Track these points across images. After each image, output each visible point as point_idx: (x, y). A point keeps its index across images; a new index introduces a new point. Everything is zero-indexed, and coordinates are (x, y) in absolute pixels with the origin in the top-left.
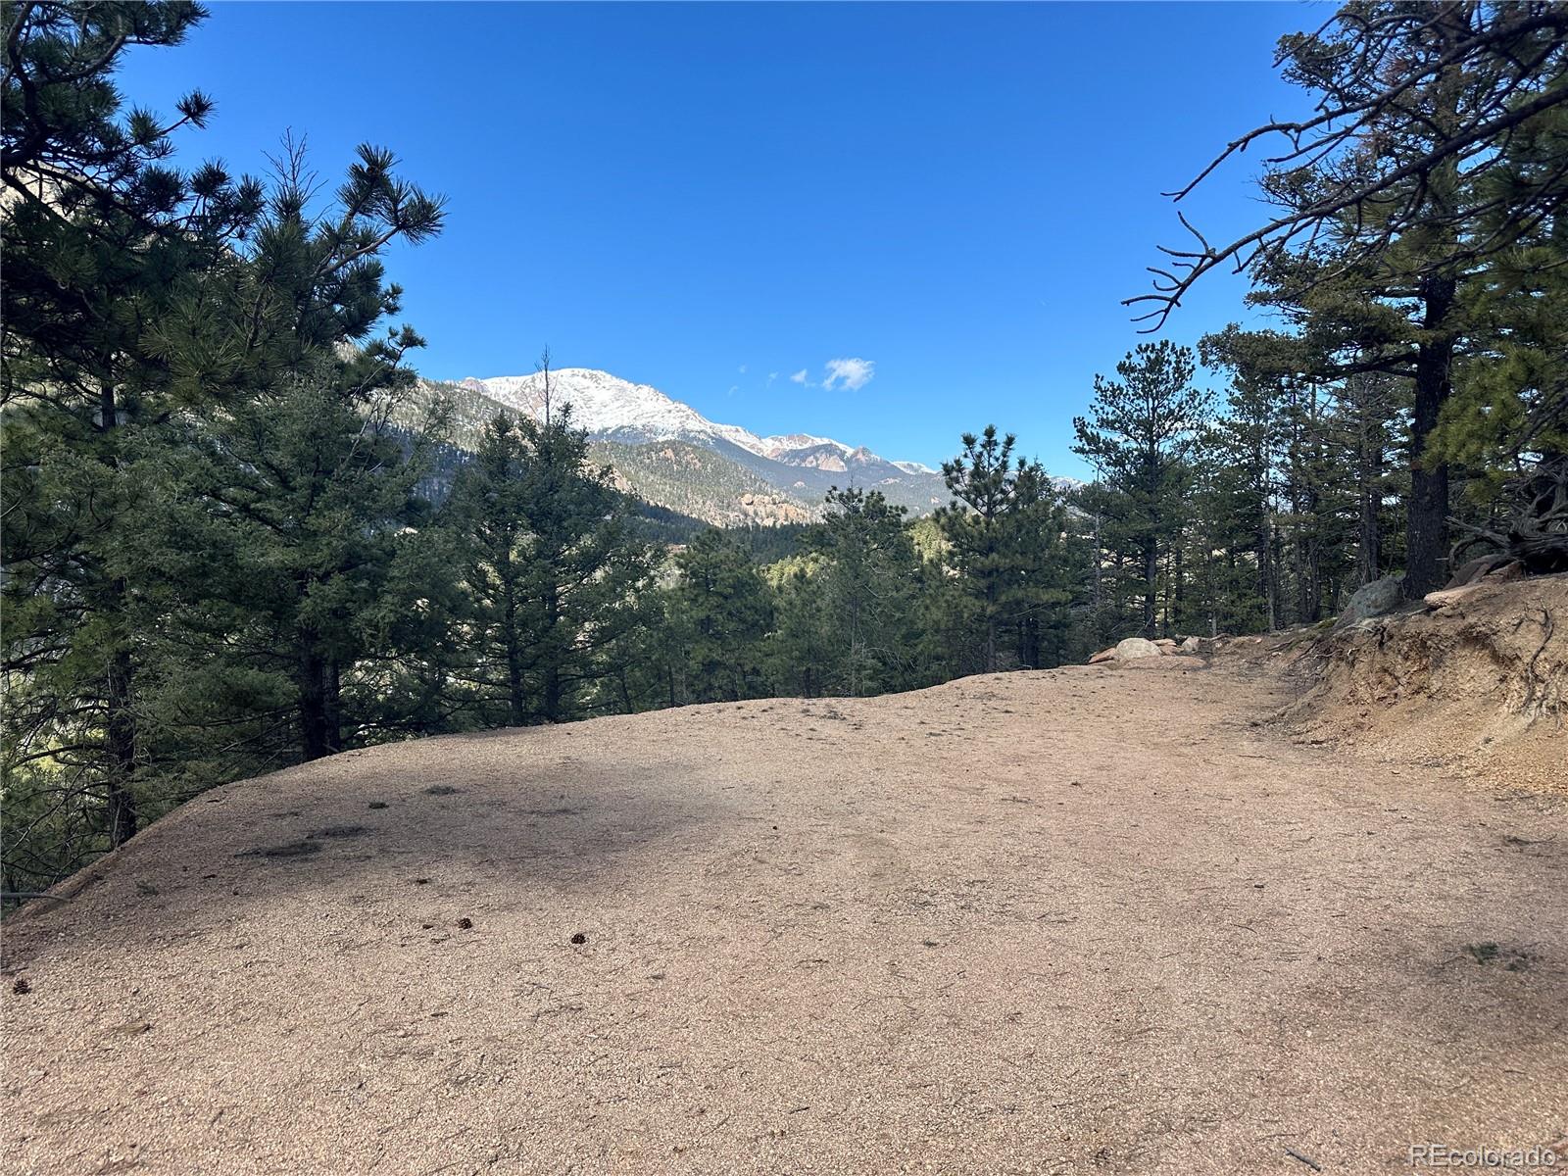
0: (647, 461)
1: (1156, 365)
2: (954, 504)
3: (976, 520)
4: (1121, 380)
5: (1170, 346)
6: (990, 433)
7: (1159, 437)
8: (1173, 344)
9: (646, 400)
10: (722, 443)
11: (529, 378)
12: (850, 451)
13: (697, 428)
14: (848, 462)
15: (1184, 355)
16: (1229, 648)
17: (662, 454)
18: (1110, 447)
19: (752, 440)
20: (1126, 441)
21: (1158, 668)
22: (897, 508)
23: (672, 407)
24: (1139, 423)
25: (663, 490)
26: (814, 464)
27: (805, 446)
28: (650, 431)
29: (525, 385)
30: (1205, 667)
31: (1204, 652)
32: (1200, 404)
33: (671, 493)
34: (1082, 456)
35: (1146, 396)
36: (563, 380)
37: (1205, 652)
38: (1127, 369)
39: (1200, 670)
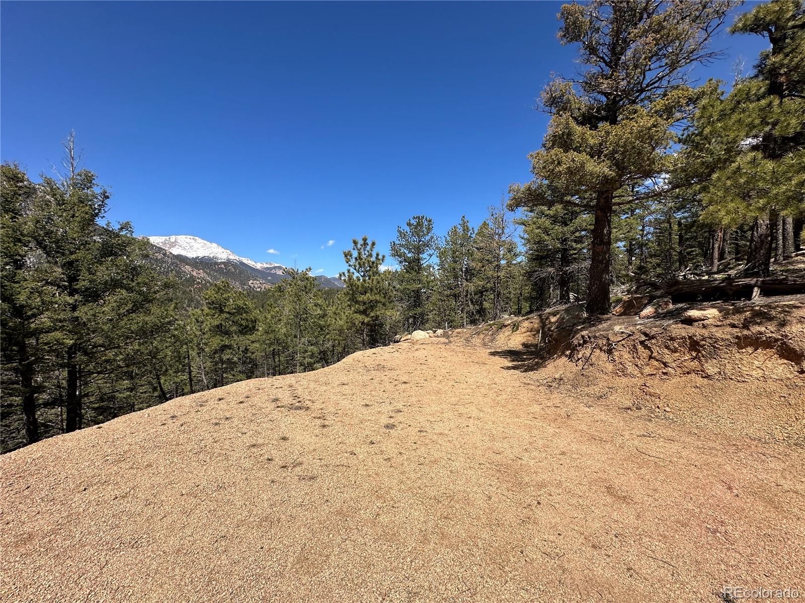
0: (214, 268)
1: (419, 224)
2: (348, 271)
3: (359, 278)
4: (407, 229)
6: (365, 240)
7: (421, 253)
8: (426, 217)
9: (214, 248)
11: (168, 238)
13: (233, 258)
15: (430, 222)
16: (455, 334)
17: (220, 266)
20: (409, 253)
23: (224, 251)
26: (274, 272)
27: (272, 266)
28: (215, 258)
29: (166, 240)
30: (449, 342)
32: (435, 241)
34: (394, 257)
35: (416, 236)
36: (182, 239)
37: (445, 335)
38: (409, 224)
39: (447, 343)
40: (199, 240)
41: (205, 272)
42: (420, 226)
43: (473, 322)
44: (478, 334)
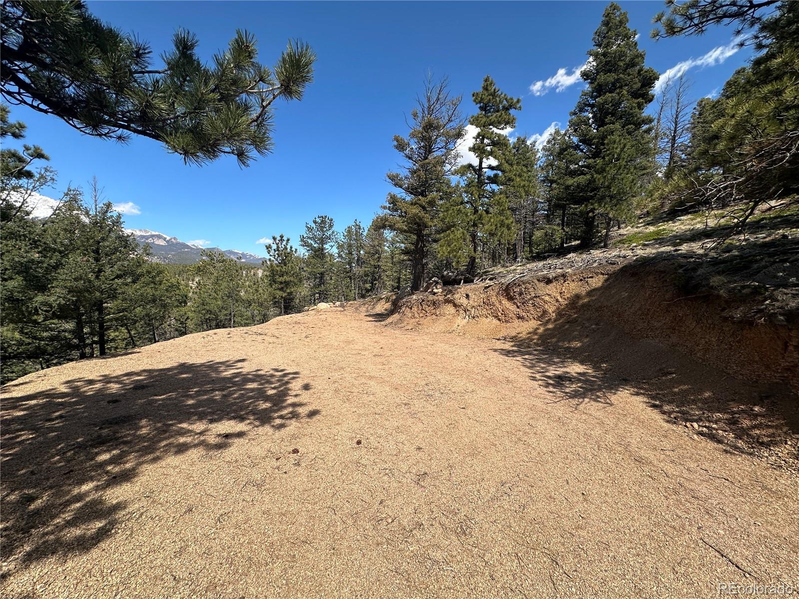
4: (313, 225)
6: (282, 237)
7: (325, 244)
8: (328, 217)
12: (168, 238)
14: (167, 242)
15: (331, 220)
16: (348, 305)
18: (311, 245)
20: (315, 244)
21: (329, 312)
24: (318, 239)
26: (153, 241)
27: (148, 234)
32: (335, 235)
34: (304, 247)
35: (321, 230)
37: (342, 306)
38: (315, 222)
39: (342, 311)
42: (324, 223)
43: (363, 296)
44: (364, 304)
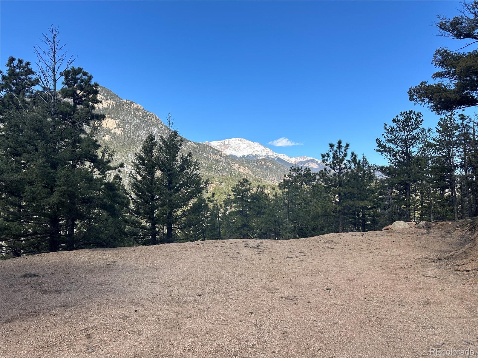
0: (256, 165)
1: (408, 120)
2: (325, 169)
3: (335, 175)
4: (394, 125)
5: (413, 112)
6: (340, 143)
7: (410, 146)
8: (414, 111)
9: (256, 147)
10: (279, 159)
11: (223, 141)
12: (319, 162)
13: (271, 155)
14: (319, 165)
15: (419, 115)
16: (437, 226)
17: (260, 163)
18: (390, 150)
19: (288, 158)
20: (397, 147)
21: (407, 233)
22: (315, 173)
23: (264, 149)
24: (401, 140)
25: (261, 173)
26: (308, 165)
27: (305, 160)
28: (257, 156)
29: (222, 143)
30: (427, 233)
31: (428, 227)
32: (426, 134)
33: (263, 174)
34: (380, 153)
35: (404, 130)
36: (232, 141)
38: (396, 121)
40: (245, 141)
41: (249, 169)
